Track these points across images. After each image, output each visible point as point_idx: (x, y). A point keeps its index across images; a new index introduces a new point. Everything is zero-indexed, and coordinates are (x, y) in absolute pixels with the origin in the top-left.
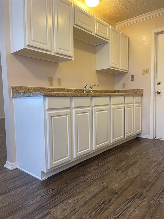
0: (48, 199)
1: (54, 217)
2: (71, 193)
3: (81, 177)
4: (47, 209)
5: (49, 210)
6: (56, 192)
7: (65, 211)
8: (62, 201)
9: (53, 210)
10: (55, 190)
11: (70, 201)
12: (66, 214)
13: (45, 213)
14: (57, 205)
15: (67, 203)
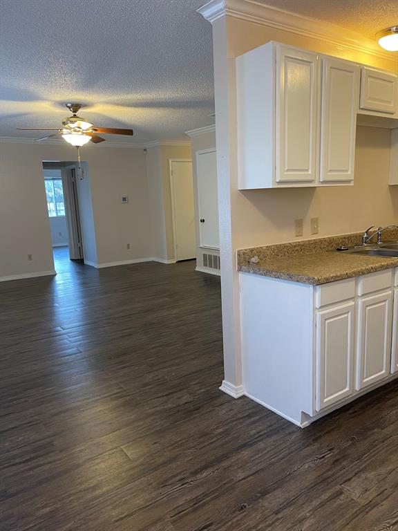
0: (329, 467)
1: (353, 499)
2: (366, 461)
4: (336, 484)
5: (338, 487)
6: (338, 454)
7: (368, 493)
8: (356, 474)
9: (346, 487)
10: (336, 451)
11: (371, 475)
12: (371, 498)
13: (333, 491)
14: (349, 480)
15: (366, 479)
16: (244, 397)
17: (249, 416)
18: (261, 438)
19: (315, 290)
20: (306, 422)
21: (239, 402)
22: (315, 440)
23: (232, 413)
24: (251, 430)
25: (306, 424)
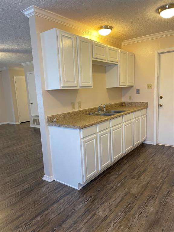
0: (90, 204)
1: (100, 216)
2: (104, 199)
3: (107, 186)
4: (93, 211)
5: (94, 212)
7: (105, 212)
8: (101, 205)
9: (97, 211)
10: (93, 197)
11: (106, 204)
12: (107, 214)
13: (92, 214)
14: (98, 208)
15: (104, 206)
16: (54, 181)
17: (56, 189)
18: (62, 198)
19: (80, 131)
20: (81, 187)
21: (52, 183)
22: (84, 194)
23: (49, 189)
24: (57, 195)
25: (81, 188)
